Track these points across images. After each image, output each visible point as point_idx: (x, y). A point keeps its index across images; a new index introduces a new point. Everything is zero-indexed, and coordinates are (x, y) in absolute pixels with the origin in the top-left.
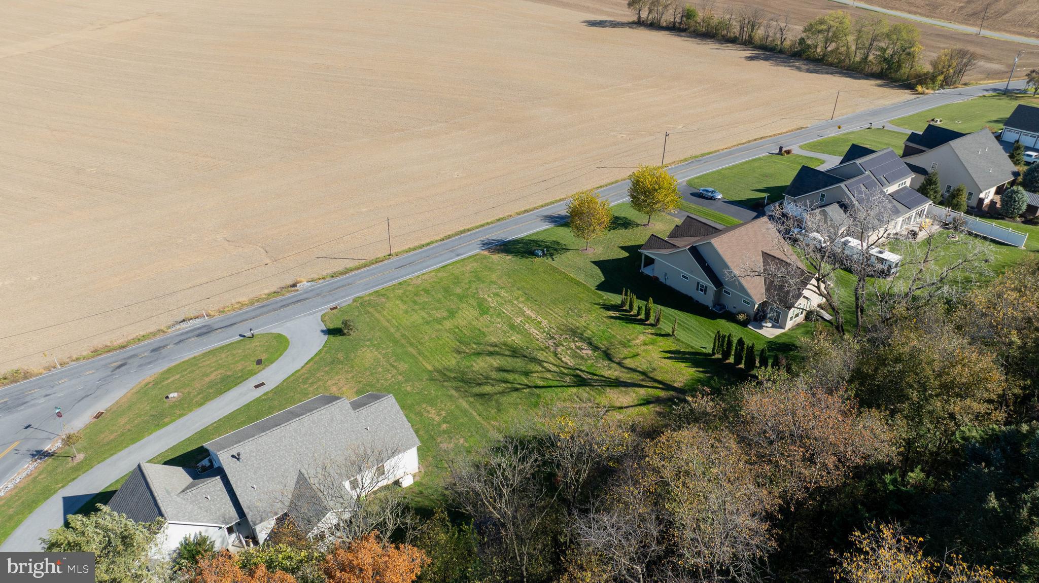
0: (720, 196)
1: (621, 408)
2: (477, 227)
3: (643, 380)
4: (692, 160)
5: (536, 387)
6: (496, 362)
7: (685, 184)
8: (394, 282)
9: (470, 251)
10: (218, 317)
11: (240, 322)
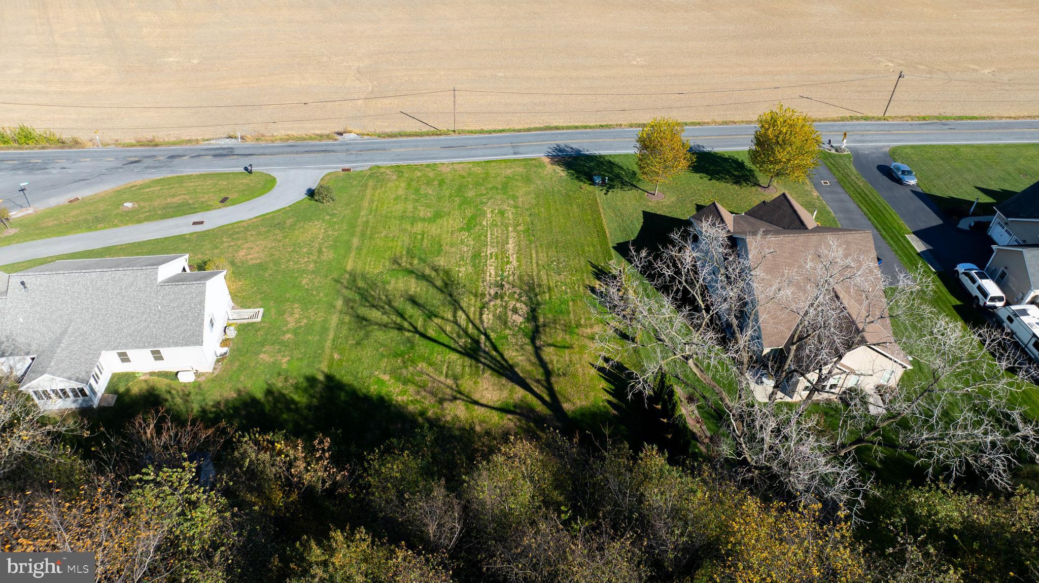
0: (913, 182)
1: (476, 403)
2: (568, 128)
3: (538, 381)
4: (936, 121)
5: (423, 336)
6: (415, 287)
7: (887, 149)
8: (424, 162)
9: (532, 152)
10: (250, 143)
11: (258, 155)
